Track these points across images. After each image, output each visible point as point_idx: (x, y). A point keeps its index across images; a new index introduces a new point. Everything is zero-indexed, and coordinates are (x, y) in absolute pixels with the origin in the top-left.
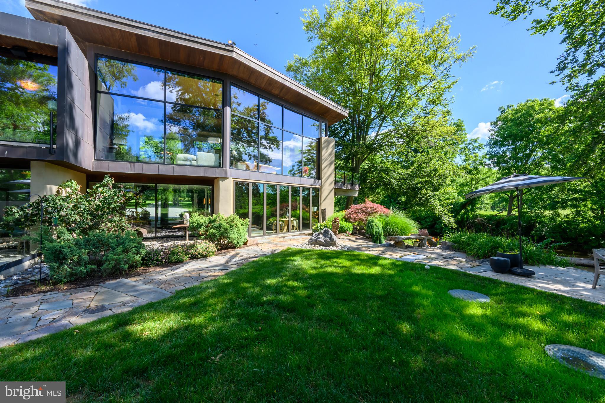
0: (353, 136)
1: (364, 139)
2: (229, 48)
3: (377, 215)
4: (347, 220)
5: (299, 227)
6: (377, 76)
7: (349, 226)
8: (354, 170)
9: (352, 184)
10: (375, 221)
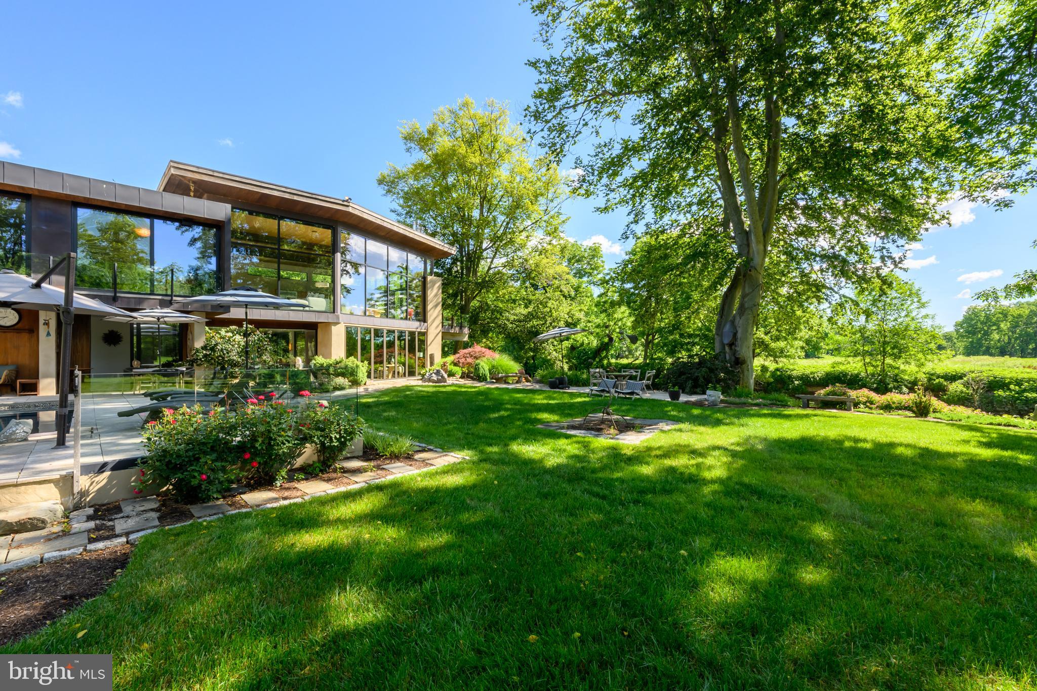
0: (462, 268)
1: (475, 272)
2: (345, 203)
3: (485, 359)
4: (455, 364)
5: (405, 374)
6: (489, 201)
7: (458, 370)
8: (463, 309)
9: (461, 327)
10: (482, 364)
